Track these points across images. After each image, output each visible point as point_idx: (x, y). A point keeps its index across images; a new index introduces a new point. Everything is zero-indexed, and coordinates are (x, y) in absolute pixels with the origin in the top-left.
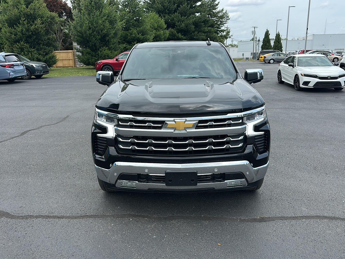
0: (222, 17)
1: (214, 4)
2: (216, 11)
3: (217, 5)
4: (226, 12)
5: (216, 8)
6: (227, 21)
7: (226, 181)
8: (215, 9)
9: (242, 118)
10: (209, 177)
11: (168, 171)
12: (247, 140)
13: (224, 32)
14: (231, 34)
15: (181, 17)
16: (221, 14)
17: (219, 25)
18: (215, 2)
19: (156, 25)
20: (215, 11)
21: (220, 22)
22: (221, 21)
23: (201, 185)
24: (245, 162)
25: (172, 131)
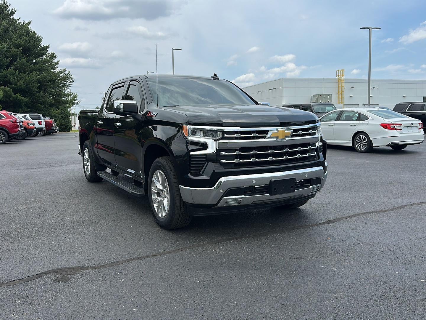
0: (64, 79)
1: (53, 63)
2: (56, 71)
3: (57, 64)
4: (69, 73)
5: (56, 68)
6: (71, 84)
8: (54, 68)
13: (68, 97)
14: (78, 99)
15: (19, 74)
16: (62, 75)
17: (61, 88)
18: (53, 60)
20: (54, 70)
21: (62, 85)
22: (63, 83)
25: (275, 139)
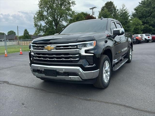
7: (70, 76)
9: (77, 45)
10: (63, 74)
11: (46, 69)
12: (81, 57)
19: (137, 23)
23: (59, 77)
24: (78, 68)
25: (47, 50)
